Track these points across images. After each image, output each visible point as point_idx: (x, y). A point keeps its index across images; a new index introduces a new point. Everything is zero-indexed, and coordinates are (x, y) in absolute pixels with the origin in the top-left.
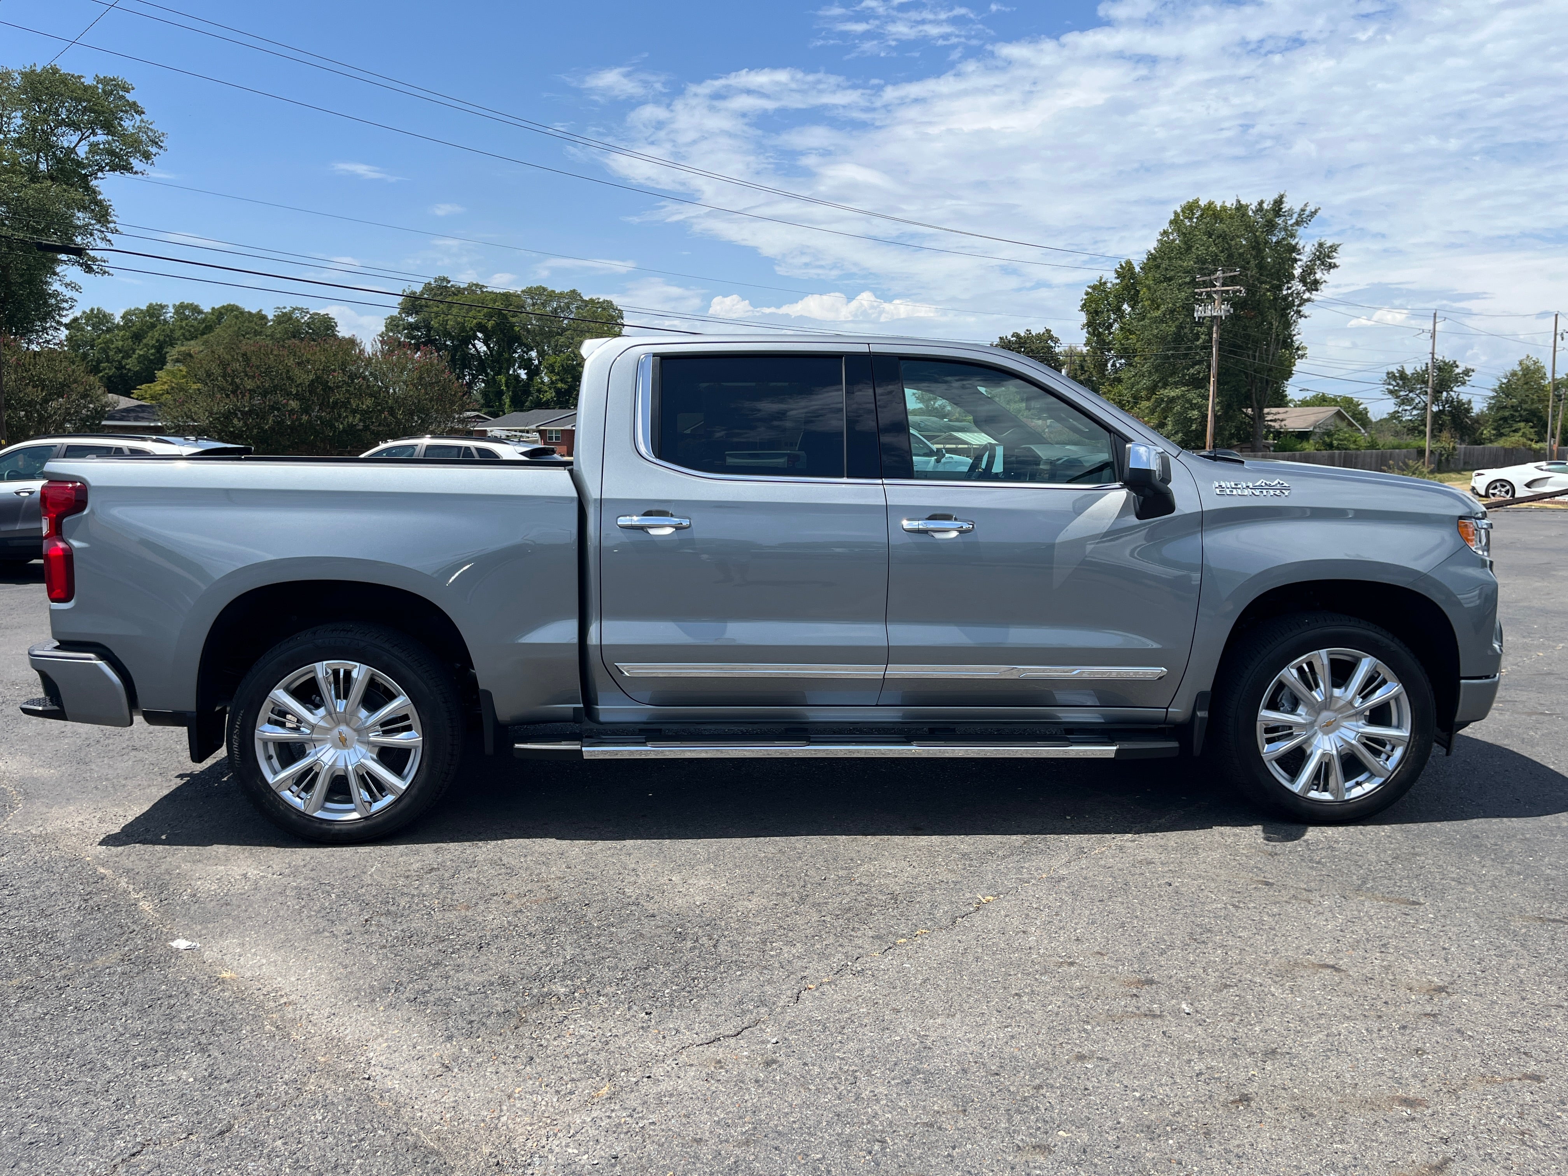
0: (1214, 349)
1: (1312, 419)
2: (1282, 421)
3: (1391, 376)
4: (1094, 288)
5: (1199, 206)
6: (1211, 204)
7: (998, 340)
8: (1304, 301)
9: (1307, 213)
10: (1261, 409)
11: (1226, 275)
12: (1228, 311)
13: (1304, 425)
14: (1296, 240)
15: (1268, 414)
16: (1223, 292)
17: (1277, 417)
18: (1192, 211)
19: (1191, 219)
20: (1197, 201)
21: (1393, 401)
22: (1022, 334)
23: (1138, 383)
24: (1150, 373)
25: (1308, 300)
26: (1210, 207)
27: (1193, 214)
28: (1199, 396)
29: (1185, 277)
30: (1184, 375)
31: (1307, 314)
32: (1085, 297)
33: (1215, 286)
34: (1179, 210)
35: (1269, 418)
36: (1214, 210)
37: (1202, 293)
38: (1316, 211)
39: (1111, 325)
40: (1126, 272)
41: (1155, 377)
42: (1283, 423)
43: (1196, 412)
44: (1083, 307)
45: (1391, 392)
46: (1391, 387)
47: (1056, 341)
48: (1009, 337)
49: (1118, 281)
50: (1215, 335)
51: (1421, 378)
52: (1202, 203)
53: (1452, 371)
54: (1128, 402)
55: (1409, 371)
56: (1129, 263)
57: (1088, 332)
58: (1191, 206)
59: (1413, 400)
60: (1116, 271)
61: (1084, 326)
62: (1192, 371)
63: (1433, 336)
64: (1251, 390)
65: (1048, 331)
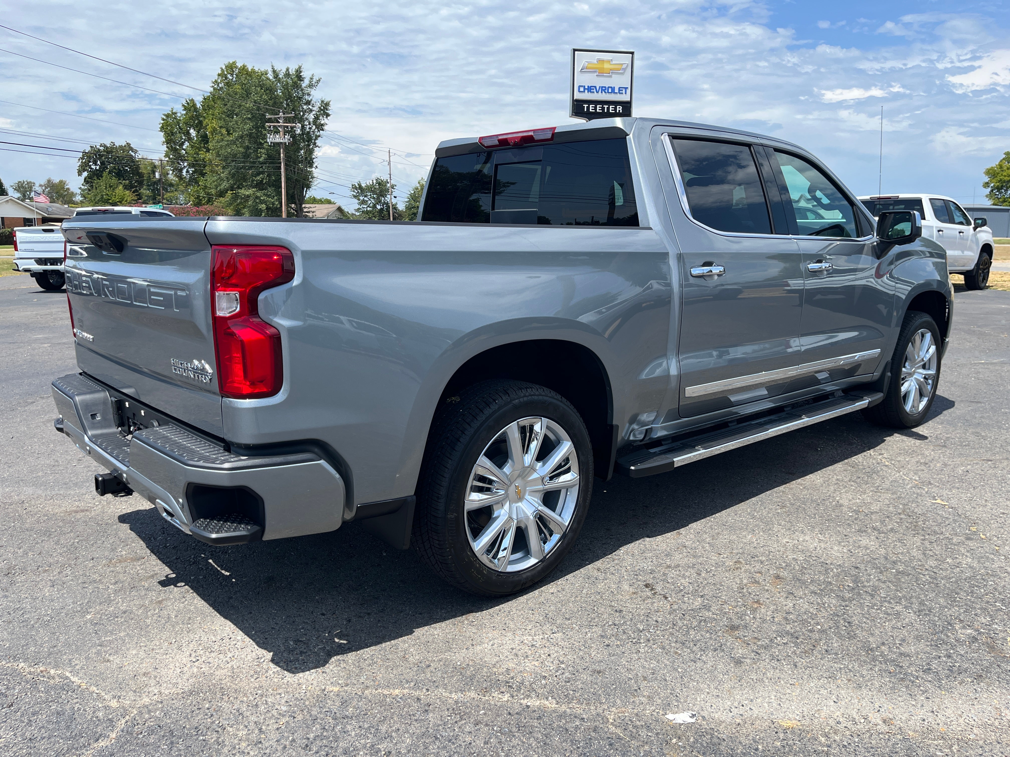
0: (282, 164)
1: (326, 212)
2: (313, 212)
3: (354, 187)
4: (168, 116)
5: (236, 67)
6: (244, 66)
7: (90, 149)
8: (317, 137)
9: (314, 80)
10: (301, 205)
11: (285, 116)
12: (289, 140)
13: (321, 216)
14: (311, 97)
15: (305, 208)
16: (285, 127)
17: (310, 210)
18: (232, 69)
19: (232, 75)
20: (234, 63)
21: (357, 201)
22: (108, 145)
23: (220, 185)
24: (227, 178)
25: (319, 136)
26: (244, 68)
27: (233, 72)
28: (264, 195)
29: (248, 114)
30: (253, 181)
31: (319, 145)
32: (162, 122)
33: (279, 122)
34: (224, 67)
35: (305, 210)
36: (247, 71)
37: (271, 126)
38: (319, 80)
39: (183, 144)
40: (190, 106)
41: (231, 182)
42: (314, 214)
43: (264, 206)
44: (162, 128)
45: (355, 197)
46: (355, 194)
47: (136, 152)
48: (98, 147)
49: (184, 112)
50: (282, 155)
51: (370, 189)
52: (239, 65)
53: (386, 186)
54: (204, 197)
55: (363, 185)
56: (192, 100)
57: (167, 147)
58: (231, 66)
59: (367, 201)
60: (183, 105)
61: (164, 142)
62: (258, 178)
63: (389, 163)
64: (294, 192)
65: (128, 144)
